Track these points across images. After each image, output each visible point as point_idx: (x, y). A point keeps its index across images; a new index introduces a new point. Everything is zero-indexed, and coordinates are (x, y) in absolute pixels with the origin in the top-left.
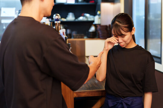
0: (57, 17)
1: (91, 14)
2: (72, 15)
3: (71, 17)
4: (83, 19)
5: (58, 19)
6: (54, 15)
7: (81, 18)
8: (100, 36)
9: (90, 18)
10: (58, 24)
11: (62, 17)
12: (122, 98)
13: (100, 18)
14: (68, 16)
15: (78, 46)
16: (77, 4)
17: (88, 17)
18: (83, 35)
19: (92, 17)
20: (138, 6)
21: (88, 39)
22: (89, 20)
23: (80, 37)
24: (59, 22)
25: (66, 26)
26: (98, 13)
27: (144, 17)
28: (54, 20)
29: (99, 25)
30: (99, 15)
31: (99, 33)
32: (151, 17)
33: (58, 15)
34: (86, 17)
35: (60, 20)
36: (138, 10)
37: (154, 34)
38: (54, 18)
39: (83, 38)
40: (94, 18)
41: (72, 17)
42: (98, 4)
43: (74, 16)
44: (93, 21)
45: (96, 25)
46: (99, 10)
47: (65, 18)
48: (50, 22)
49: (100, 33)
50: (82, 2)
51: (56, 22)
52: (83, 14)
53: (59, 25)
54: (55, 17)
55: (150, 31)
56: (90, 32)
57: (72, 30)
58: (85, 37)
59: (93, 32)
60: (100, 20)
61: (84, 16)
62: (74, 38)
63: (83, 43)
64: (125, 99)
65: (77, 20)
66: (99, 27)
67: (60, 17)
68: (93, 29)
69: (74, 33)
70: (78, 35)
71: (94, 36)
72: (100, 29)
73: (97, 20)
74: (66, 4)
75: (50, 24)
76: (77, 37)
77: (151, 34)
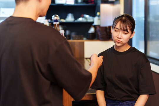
0: (56, 18)
1: (90, 15)
2: (72, 16)
3: (70, 18)
4: (82, 20)
5: (57, 20)
6: (53, 16)
7: (81, 19)
8: (100, 37)
9: (90, 19)
10: (56, 25)
11: (61, 18)
12: (122, 102)
13: (99, 19)
14: (68, 17)
15: (77, 48)
16: (76, 4)
17: (87, 18)
18: (82, 36)
19: (91, 18)
20: (138, 7)
21: (88, 40)
22: (89, 21)
23: (79, 38)
24: (58, 23)
25: (65, 27)
26: (98, 14)
27: (144, 19)
28: (53, 21)
29: (99, 26)
30: (99, 16)
31: (98, 34)
32: (151, 19)
33: (57, 16)
34: (86, 18)
35: (59, 21)
36: (138, 12)
37: (154, 36)
38: (52, 19)
39: (82, 39)
40: (93, 19)
41: (72, 18)
42: (98, 5)
43: (73, 17)
44: (93, 23)
45: (95, 27)
46: (99, 11)
47: (65, 19)
48: (49, 23)
49: (100, 35)
50: (81, 3)
51: (54, 23)
52: (82, 15)
53: (58, 26)
54: (54, 18)
55: (150, 33)
56: (90, 34)
57: (71, 31)
58: (85, 39)
59: (92, 34)
60: (99, 21)
61: (83, 17)
62: (73, 39)
63: (82, 45)
64: (125, 102)
65: (76, 21)
66: (98, 28)
67: (58, 18)
68: (92, 30)
69: (73, 35)
70: (77, 36)
71: (93, 37)
72: (100, 31)
73: (96, 21)
74: (65, 5)
75: (49, 25)
76: (77, 38)
77: (150, 36)
